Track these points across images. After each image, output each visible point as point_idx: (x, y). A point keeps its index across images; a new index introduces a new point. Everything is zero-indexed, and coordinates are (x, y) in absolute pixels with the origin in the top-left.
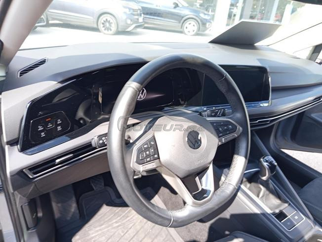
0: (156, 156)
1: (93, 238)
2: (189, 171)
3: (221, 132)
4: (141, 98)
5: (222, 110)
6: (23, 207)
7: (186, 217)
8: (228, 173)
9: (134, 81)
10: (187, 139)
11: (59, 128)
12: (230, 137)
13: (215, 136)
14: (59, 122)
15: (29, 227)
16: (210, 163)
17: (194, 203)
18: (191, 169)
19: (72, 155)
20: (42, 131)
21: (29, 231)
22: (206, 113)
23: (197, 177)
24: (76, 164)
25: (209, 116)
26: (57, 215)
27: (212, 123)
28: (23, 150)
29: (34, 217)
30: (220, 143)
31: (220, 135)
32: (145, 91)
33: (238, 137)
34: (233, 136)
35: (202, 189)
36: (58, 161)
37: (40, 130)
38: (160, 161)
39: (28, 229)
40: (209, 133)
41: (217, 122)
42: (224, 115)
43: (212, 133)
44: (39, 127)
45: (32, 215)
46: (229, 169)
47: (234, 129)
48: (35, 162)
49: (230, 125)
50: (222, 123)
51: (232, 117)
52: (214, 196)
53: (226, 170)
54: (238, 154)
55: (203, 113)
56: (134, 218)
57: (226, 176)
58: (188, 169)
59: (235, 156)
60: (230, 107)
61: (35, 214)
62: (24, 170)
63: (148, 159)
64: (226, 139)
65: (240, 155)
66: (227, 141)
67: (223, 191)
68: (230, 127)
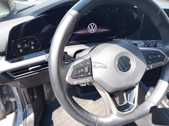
0: (89, 74)
1: (63, 114)
2: (116, 88)
3: (150, 60)
4: (92, 31)
5: (155, 43)
6: (24, 92)
7: (109, 123)
8: (153, 91)
9: (74, 9)
10: (117, 62)
11: (33, 47)
12: (158, 64)
13: (144, 62)
14: (32, 43)
15: (29, 102)
16: (137, 84)
17: (118, 113)
18: (118, 87)
19: (40, 66)
20: (20, 48)
21: (29, 105)
22: (140, 44)
23: (125, 93)
24: (44, 72)
25: (142, 46)
26: (46, 98)
27: (143, 52)
28: (7, 59)
29: (31, 98)
30: (148, 69)
31: (149, 62)
32: (96, 26)
33: (165, 65)
34: (161, 64)
35: (127, 103)
36: (30, 69)
37: (19, 47)
38: (92, 77)
39: (28, 104)
40: (139, 60)
41: (148, 51)
42: (155, 46)
43: (142, 60)
44: (18, 45)
45: (30, 97)
46: (154, 88)
47: (163, 58)
48: (14, 68)
49: (159, 55)
50: (152, 53)
51: (162, 48)
52: (137, 110)
53: (151, 88)
54: (163, 79)
55: (138, 45)
56: (89, 107)
57: (152, 93)
58: (115, 87)
59: (160, 81)
60: (162, 42)
61: (32, 96)
62: (7, 72)
63: (82, 76)
64: (154, 66)
65: (165, 80)
66: (154, 67)
67: (145, 107)
68: (159, 56)
